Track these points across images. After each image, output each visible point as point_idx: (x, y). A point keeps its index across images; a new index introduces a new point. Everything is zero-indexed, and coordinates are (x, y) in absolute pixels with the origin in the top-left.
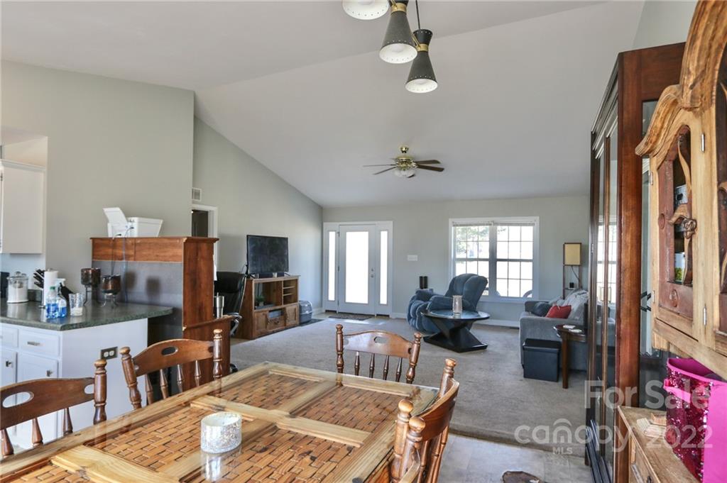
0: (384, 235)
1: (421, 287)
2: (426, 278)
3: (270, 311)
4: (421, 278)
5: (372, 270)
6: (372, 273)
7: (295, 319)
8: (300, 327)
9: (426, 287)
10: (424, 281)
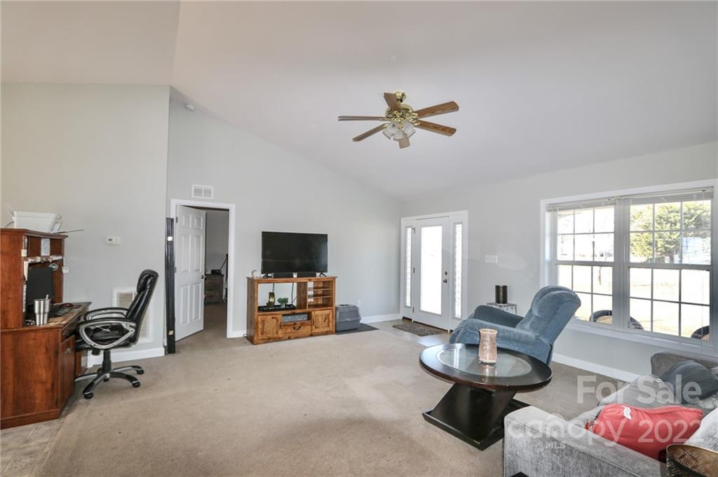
0: (459, 228)
1: (498, 301)
2: (505, 288)
3: (283, 315)
4: (498, 288)
5: (446, 273)
6: (446, 277)
7: (329, 326)
8: (336, 335)
9: (505, 301)
10: (502, 294)
